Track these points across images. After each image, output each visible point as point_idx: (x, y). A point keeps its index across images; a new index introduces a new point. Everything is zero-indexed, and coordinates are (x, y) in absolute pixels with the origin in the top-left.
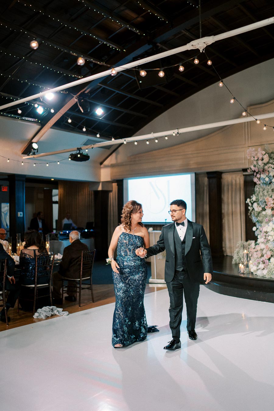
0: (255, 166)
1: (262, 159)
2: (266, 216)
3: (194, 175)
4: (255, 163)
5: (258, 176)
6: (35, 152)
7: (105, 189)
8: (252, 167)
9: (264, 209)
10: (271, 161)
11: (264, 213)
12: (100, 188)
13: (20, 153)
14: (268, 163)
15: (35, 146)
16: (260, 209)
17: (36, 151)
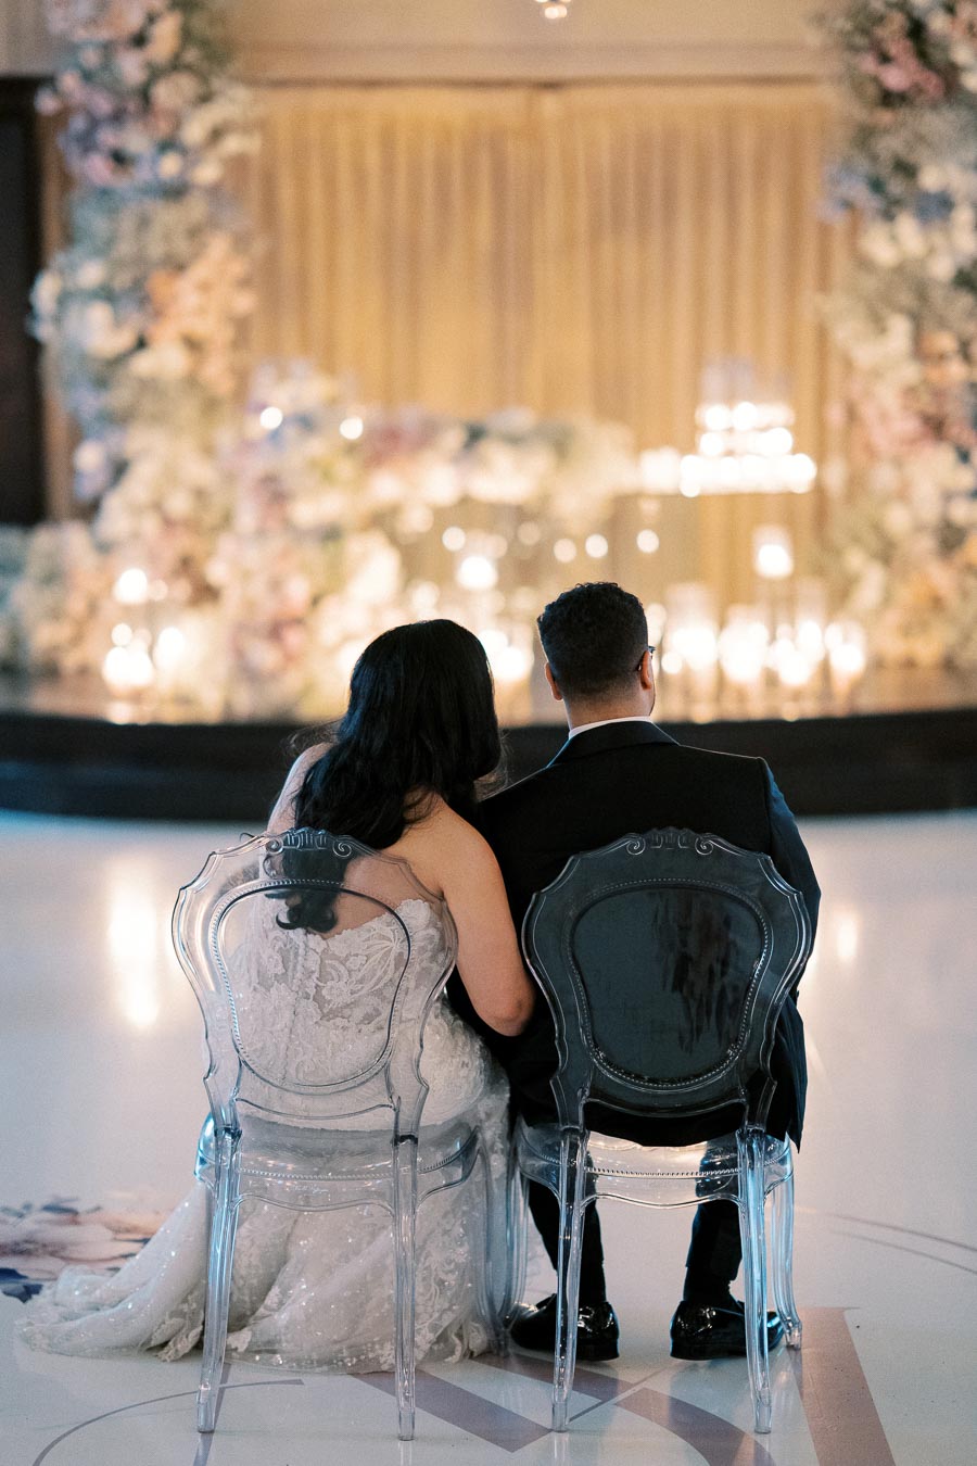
0: (87, 76)
1: (140, 40)
2: (149, 385)
4: (91, 58)
5: (108, 137)
8: (70, 82)
9: (141, 344)
10: (191, 55)
11: (143, 364)
14: (176, 65)
16: (123, 340)
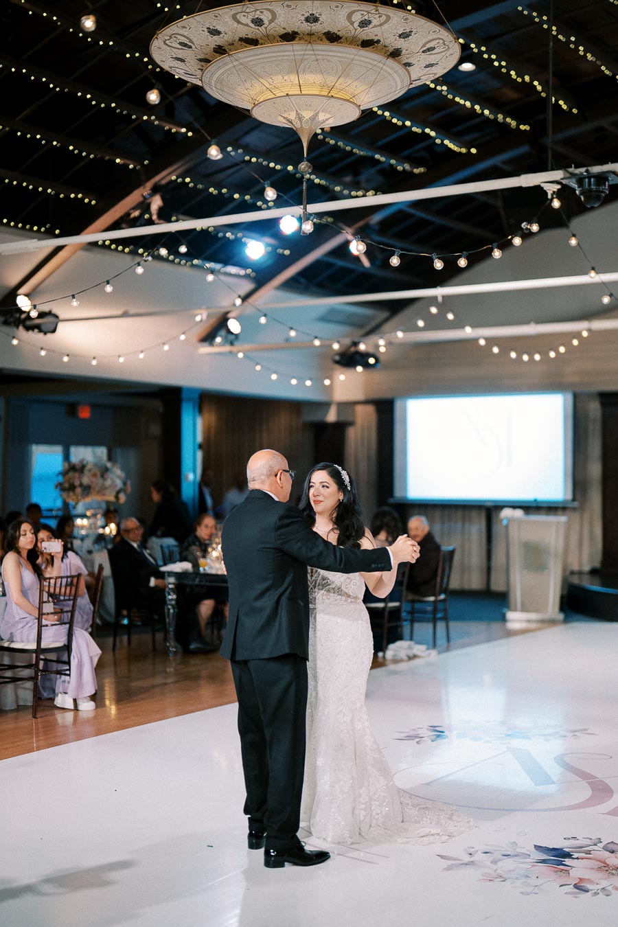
3: (570, 397)
6: (232, 339)
7: (343, 418)
12: (332, 417)
13: (195, 339)
15: (234, 326)
17: (233, 337)
